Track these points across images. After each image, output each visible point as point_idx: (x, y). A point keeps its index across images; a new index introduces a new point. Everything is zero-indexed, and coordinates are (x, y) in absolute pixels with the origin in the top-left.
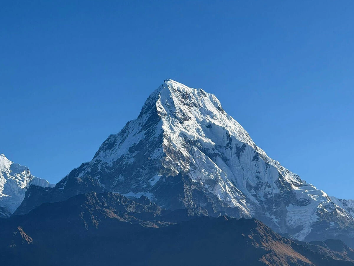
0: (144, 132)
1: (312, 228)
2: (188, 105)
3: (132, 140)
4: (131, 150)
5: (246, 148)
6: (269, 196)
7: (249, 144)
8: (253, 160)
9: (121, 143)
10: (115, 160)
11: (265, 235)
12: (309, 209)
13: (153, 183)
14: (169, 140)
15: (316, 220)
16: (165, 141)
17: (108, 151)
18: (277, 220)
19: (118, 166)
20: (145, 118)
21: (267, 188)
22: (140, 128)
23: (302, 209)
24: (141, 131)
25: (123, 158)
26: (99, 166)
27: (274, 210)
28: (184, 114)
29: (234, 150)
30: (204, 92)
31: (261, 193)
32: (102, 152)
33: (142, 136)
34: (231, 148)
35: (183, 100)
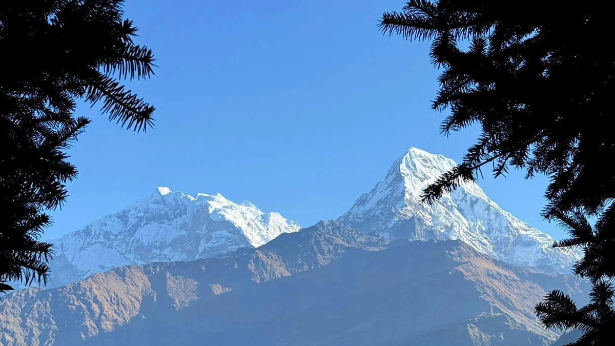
0: (389, 189)
1: (536, 264)
2: (429, 167)
3: (379, 196)
4: (378, 204)
5: (479, 201)
6: (499, 239)
7: (482, 198)
8: (486, 210)
9: (370, 198)
10: (364, 212)
11: (468, 252)
12: (534, 249)
13: (390, 226)
14: (411, 194)
15: (540, 258)
16: (407, 196)
17: (360, 206)
18: (505, 258)
19: (367, 216)
20: (391, 178)
21: (497, 232)
22: (386, 186)
23: (528, 249)
24: (387, 189)
25: (371, 210)
26: (351, 216)
27: (503, 250)
28: (425, 175)
29: (469, 202)
30: (443, 157)
32: (355, 207)
33: (388, 192)
34: (466, 201)
35: (424, 164)
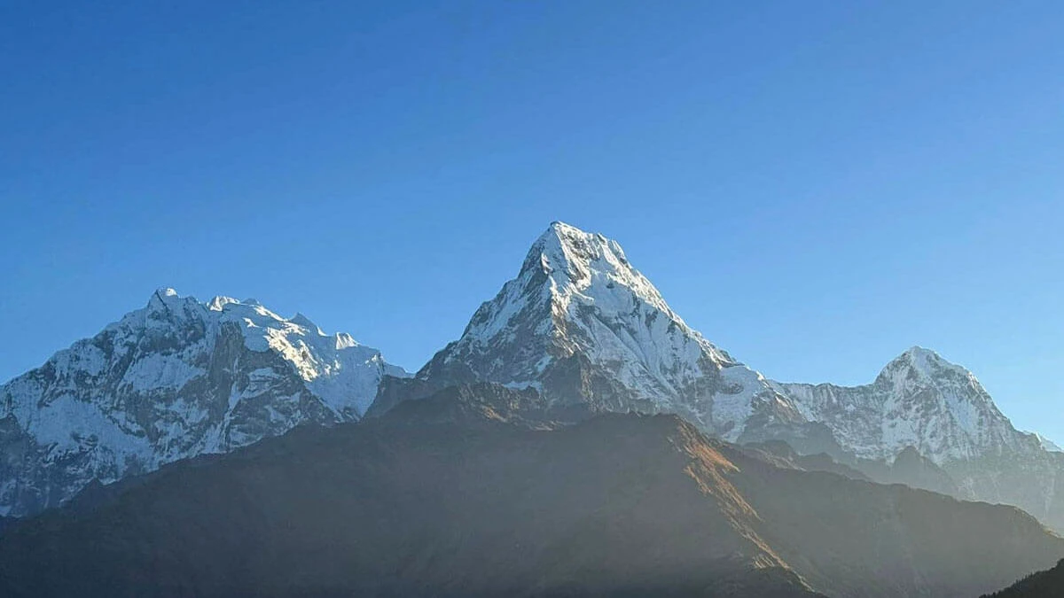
0: (527, 296)
1: (745, 425)
2: (582, 257)
3: (511, 309)
4: (511, 322)
5: (658, 316)
6: (690, 382)
7: (662, 309)
8: (668, 332)
9: (498, 313)
10: (490, 338)
11: (689, 436)
12: (742, 397)
13: (541, 369)
14: (559, 306)
15: (750, 414)
16: (554, 308)
17: (481, 325)
18: (701, 415)
19: (494, 345)
20: (528, 276)
21: (687, 370)
22: (522, 292)
23: (732, 398)
24: (522, 296)
25: (500, 334)
26: (471, 347)
27: (697, 401)
28: (577, 270)
29: (644, 318)
30: (603, 238)
31: (679, 377)
32: (473, 326)
33: (524, 302)
34: (640, 316)
35: (575, 250)
